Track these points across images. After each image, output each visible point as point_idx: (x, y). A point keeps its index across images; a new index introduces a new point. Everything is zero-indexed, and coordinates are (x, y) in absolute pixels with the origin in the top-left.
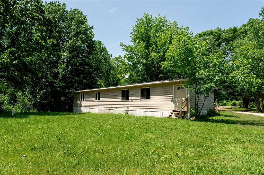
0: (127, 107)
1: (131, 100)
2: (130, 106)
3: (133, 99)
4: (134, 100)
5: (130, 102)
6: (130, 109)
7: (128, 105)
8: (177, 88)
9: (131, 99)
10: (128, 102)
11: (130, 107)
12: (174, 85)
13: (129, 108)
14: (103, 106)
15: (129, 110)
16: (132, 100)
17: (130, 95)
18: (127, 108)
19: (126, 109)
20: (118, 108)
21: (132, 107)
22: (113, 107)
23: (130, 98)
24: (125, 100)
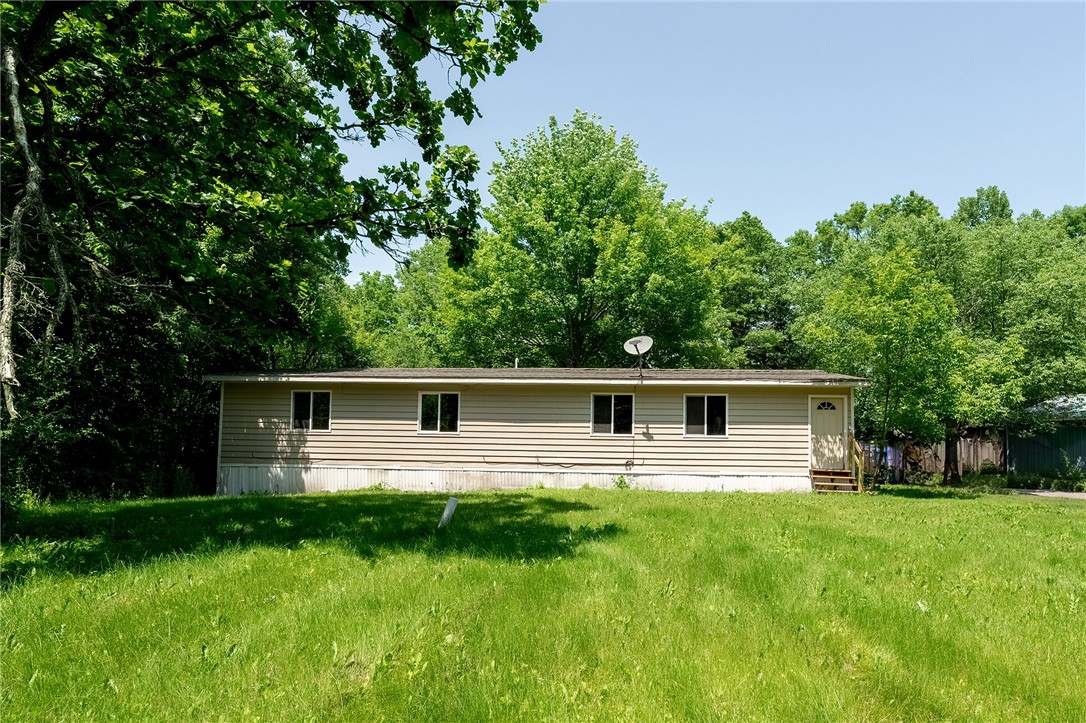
0: (624, 462)
1: (644, 434)
2: (636, 456)
3: (651, 431)
4: (655, 437)
5: (637, 443)
6: (635, 470)
7: (631, 456)
8: (818, 403)
9: (645, 430)
10: (631, 443)
11: (636, 462)
12: (810, 396)
13: (633, 465)
14: (481, 459)
15: (632, 472)
16: (649, 437)
17: (639, 419)
18: (626, 465)
19: (622, 470)
20: (575, 464)
21: (646, 462)
22: (541, 460)
23: (637, 428)
24: (612, 434)
